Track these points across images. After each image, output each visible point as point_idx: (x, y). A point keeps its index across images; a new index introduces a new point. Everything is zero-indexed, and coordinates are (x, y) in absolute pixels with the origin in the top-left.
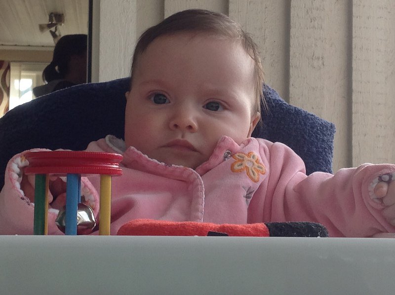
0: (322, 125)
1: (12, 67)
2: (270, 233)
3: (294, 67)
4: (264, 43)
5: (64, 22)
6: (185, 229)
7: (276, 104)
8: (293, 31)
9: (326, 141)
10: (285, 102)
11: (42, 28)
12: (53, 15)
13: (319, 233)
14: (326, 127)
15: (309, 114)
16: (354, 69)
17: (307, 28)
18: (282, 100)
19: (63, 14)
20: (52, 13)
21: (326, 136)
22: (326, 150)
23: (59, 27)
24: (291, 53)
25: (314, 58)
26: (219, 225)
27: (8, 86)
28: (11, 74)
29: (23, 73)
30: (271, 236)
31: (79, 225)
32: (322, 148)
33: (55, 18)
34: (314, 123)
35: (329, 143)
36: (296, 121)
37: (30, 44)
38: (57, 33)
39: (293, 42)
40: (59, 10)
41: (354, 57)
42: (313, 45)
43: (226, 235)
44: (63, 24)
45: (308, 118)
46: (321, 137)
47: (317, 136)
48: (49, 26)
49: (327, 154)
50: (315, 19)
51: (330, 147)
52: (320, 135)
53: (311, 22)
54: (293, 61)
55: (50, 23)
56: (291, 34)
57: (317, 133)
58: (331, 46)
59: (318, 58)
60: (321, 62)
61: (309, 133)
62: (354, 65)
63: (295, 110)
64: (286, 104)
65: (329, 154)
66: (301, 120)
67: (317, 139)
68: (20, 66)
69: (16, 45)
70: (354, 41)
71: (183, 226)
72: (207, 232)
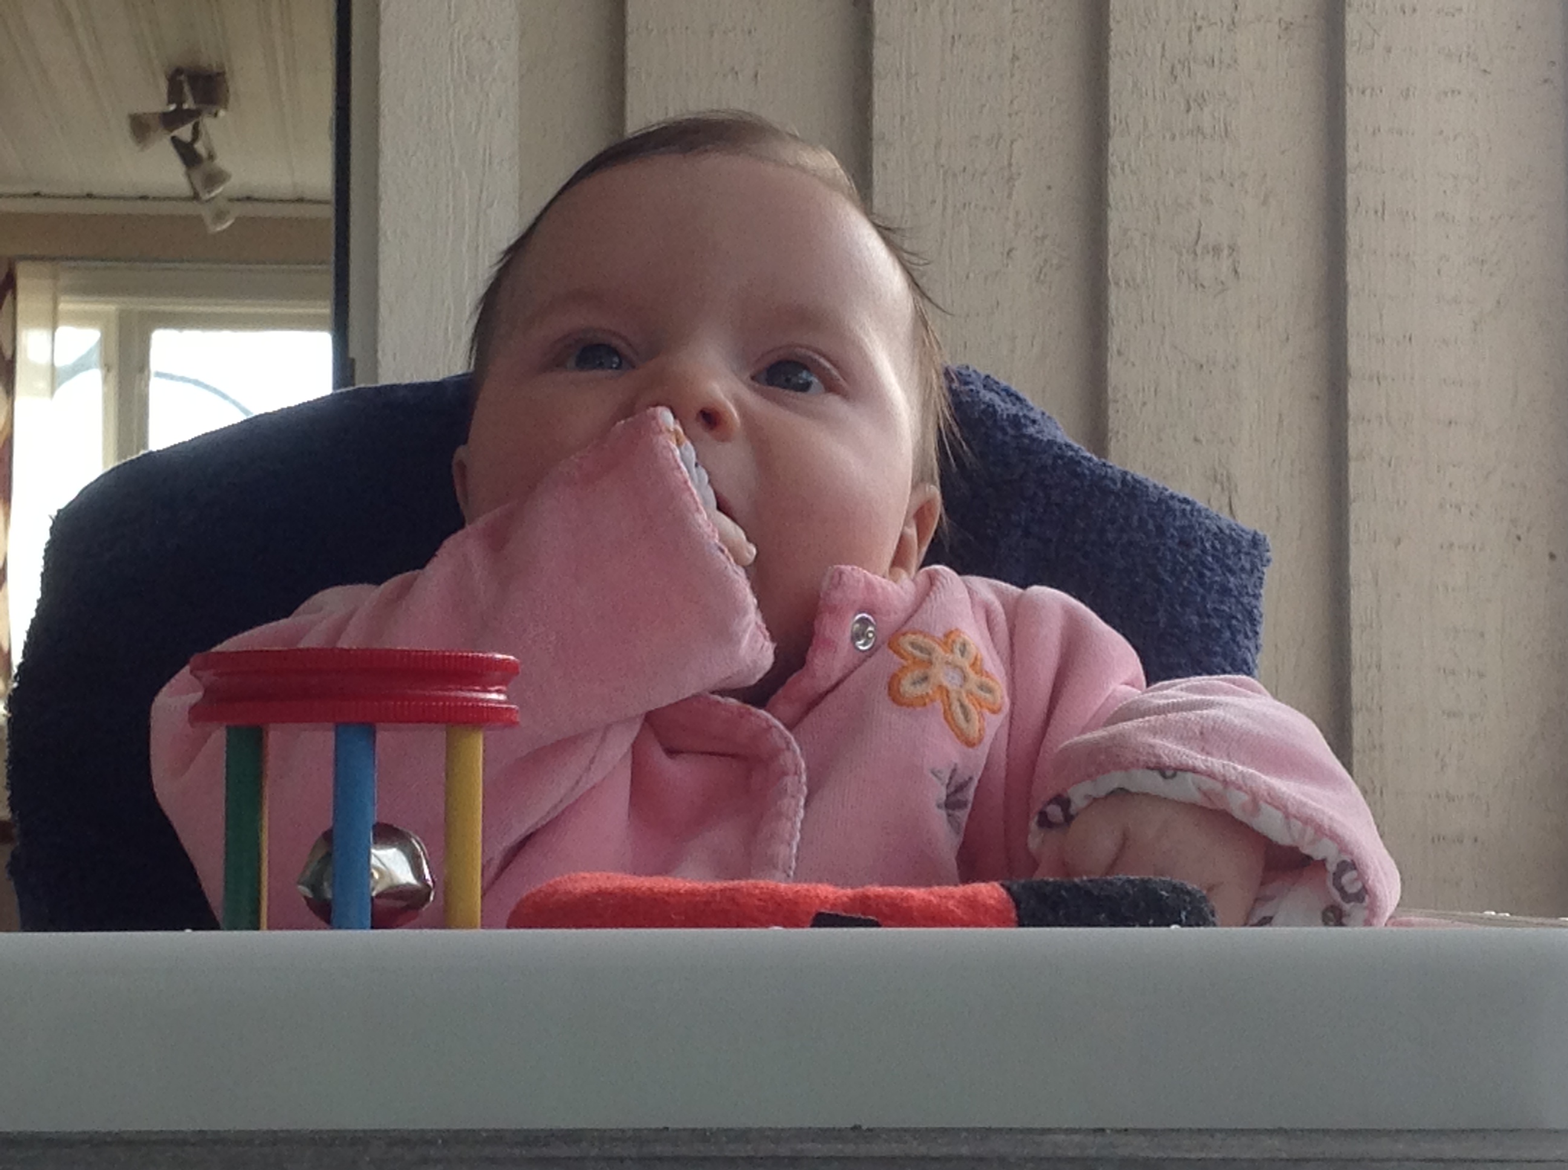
0: (1219, 534)
1: (21, 282)
2: (1018, 916)
3: (1123, 283)
4: (1010, 196)
5: (224, 104)
6: (738, 904)
7: (1057, 457)
8: (1118, 147)
9: (1236, 593)
10: (1088, 455)
11: (141, 128)
12: (184, 76)
14: (1236, 543)
15: (1172, 497)
17: (1173, 138)
18: (1076, 445)
19: (221, 74)
20: (178, 71)
21: (1232, 572)
22: (1234, 622)
23: (208, 123)
24: (1113, 231)
25: (1199, 252)
26: (849, 892)
27: (8, 354)
28: (21, 306)
29: (66, 305)
30: (1021, 925)
31: (379, 896)
32: (1219, 614)
33: (193, 88)
34: (1192, 527)
35: (1245, 600)
36: (1127, 518)
37: (95, 192)
38: (199, 147)
39: (1117, 187)
40: (208, 59)
41: (1352, 245)
42: (1196, 200)
43: (877, 925)
44: (222, 113)
45: (1170, 509)
46: (1217, 578)
47: (1201, 575)
48: (170, 121)
49: (1240, 638)
50: (1202, 100)
51: (1250, 613)
52: (1211, 570)
53: (1188, 111)
54: (1119, 263)
55: (172, 107)
56: (1113, 160)
57: (1204, 565)
58: (1265, 203)
59: (1217, 250)
60: (1226, 264)
61: (1176, 563)
62: (1354, 275)
63: (1124, 482)
64: (1090, 460)
65: (1247, 637)
66: (1145, 515)
67: (1202, 585)
68: (55, 277)
69: (37, 195)
70: (1353, 185)
71: (731, 897)
72: (809, 913)
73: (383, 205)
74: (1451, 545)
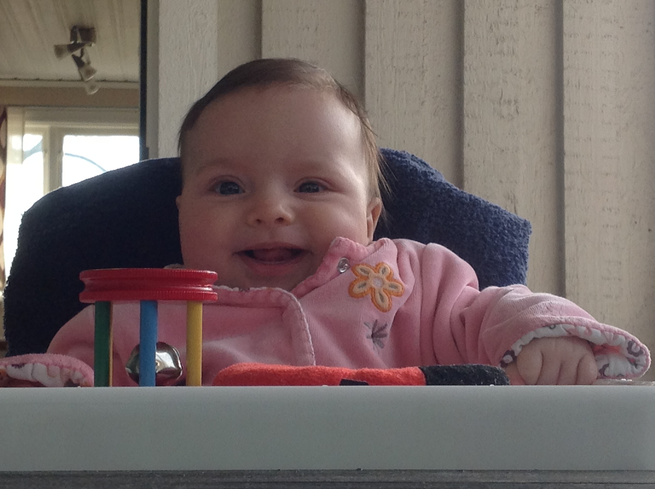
0: (510, 221)
1: (9, 115)
2: (426, 381)
3: (470, 116)
4: (423, 80)
5: (94, 41)
6: (309, 376)
7: (442, 189)
8: (468, 59)
9: (517, 246)
10: (455, 188)
11: (59, 51)
12: (77, 29)
13: (495, 380)
14: (517, 224)
15: (491, 206)
16: (566, 118)
17: (491, 55)
18: (450, 184)
19: (93, 28)
20: (75, 27)
21: (516, 237)
22: (517, 258)
23: (87, 49)
24: (466, 94)
25: (502, 102)
27: (4, 146)
28: (9, 125)
29: (28, 125)
30: (427, 384)
31: (159, 372)
32: (510, 254)
33: (81, 34)
34: (499, 218)
35: (521, 249)
36: (472, 215)
37: (41, 77)
38: (84, 59)
40: (87, 22)
41: (566, 99)
42: (501, 81)
43: (367, 384)
44: (93, 45)
45: (490, 211)
46: (510, 240)
47: (503, 238)
48: (71, 48)
49: (519, 264)
50: (503, 39)
51: (523, 254)
52: (507, 236)
53: (497, 43)
54: (468, 108)
55: (72, 42)
56: (466, 64)
57: (504, 234)
58: (529, 82)
59: (509, 102)
60: (513, 108)
61: (492, 233)
62: (567, 113)
63: (470, 199)
64: (456, 190)
65: (522, 264)
66: (479, 213)
67: (503, 242)
68: (23, 113)
69: (15, 79)
70: (566, 75)
72: (338, 380)
73: (160, 83)
74: (607, 226)
